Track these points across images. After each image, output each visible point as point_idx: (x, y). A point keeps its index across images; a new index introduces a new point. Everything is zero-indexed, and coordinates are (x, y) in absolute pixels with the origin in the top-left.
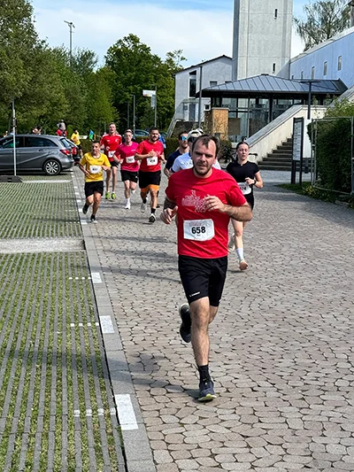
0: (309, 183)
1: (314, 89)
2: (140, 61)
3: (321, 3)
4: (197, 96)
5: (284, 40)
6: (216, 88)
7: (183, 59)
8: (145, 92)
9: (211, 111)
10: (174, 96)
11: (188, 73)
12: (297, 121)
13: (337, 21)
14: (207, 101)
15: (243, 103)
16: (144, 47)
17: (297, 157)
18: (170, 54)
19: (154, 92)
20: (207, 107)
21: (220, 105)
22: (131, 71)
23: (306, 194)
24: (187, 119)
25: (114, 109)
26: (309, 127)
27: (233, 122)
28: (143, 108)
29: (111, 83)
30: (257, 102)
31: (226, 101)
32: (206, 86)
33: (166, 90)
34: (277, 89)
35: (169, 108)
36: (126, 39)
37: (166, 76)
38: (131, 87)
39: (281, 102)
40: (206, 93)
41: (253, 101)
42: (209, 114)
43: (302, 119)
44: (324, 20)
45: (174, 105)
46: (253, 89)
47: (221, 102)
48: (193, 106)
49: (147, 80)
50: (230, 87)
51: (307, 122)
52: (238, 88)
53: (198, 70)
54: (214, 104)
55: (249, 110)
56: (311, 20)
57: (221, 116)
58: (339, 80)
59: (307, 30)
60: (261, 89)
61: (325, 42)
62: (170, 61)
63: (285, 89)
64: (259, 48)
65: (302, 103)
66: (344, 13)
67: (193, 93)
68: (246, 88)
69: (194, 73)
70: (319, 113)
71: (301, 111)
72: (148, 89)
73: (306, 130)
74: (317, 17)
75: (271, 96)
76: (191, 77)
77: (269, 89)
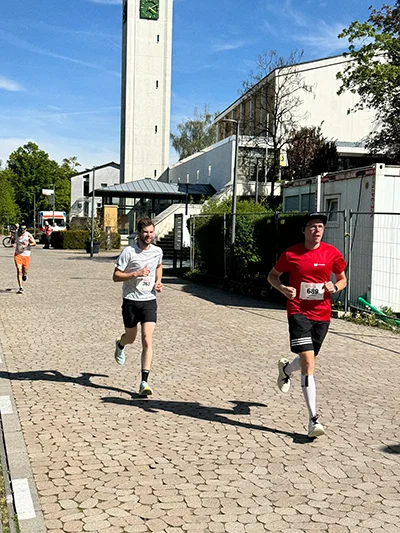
0: (188, 269)
1: (190, 192)
2: (39, 166)
3: (191, 123)
4: (91, 195)
5: (163, 151)
6: (106, 189)
7: (77, 164)
8: (45, 192)
9: (103, 208)
10: (69, 195)
11: (82, 176)
12: (178, 217)
13: (206, 138)
14: (99, 200)
15: (130, 202)
16: (42, 153)
17: (178, 247)
18: (65, 160)
19: (52, 192)
20: (99, 205)
21: (111, 203)
22: (32, 173)
23: (187, 278)
24: (81, 215)
25: (16, 206)
26: (188, 221)
27: (122, 218)
28: (42, 205)
29: (14, 184)
30: (141, 201)
31: (116, 200)
32: (98, 187)
33: (63, 190)
34: (158, 191)
35: (65, 205)
36: (25, 147)
37: (63, 178)
38: (32, 188)
39: (162, 202)
40: (98, 193)
41: (138, 200)
42: (101, 212)
43: (181, 215)
44: (194, 137)
45: (70, 203)
46: (139, 190)
47: (111, 200)
48: (87, 204)
49: (46, 182)
50: (119, 189)
51: (185, 218)
52: (126, 189)
53: (91, 174)
54: (104, 202)
55: (135, 208)
56: (184, 135)
57: (111, 212)
58: (210, 186)
59: (181, 144)
60: (145, 190)
61: (197, 154)
62: (66, 166)
63: (165, 191)
64: (143, 158)
65: (179, 203)
66: (211, 131)
67: (86, 193)
68: (132, 190)
69: (87, 177)
70: (195, 210)
71: (179, 208)
72: (46, 188)
73: (185, 224)
74: (189, 134)
75: (154, 196)
76: (85, 180)
77: (152, 190)
